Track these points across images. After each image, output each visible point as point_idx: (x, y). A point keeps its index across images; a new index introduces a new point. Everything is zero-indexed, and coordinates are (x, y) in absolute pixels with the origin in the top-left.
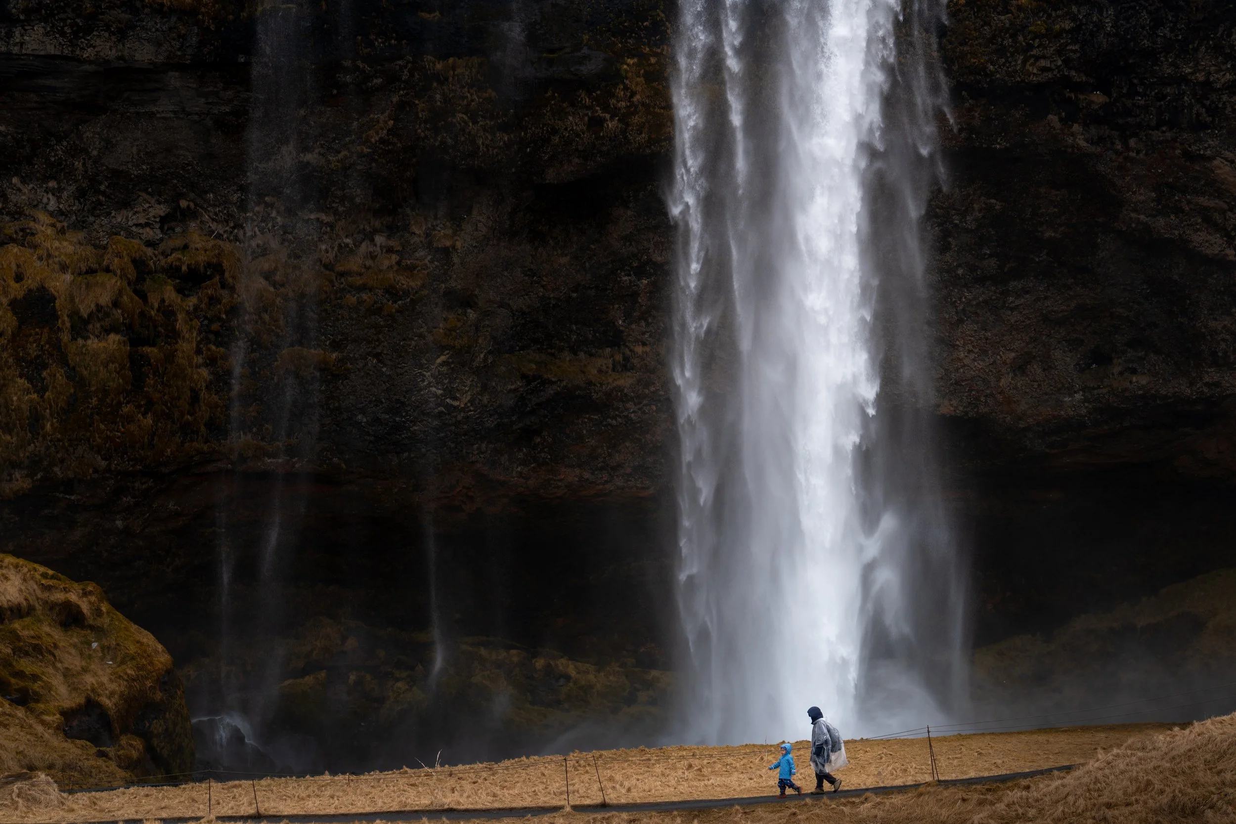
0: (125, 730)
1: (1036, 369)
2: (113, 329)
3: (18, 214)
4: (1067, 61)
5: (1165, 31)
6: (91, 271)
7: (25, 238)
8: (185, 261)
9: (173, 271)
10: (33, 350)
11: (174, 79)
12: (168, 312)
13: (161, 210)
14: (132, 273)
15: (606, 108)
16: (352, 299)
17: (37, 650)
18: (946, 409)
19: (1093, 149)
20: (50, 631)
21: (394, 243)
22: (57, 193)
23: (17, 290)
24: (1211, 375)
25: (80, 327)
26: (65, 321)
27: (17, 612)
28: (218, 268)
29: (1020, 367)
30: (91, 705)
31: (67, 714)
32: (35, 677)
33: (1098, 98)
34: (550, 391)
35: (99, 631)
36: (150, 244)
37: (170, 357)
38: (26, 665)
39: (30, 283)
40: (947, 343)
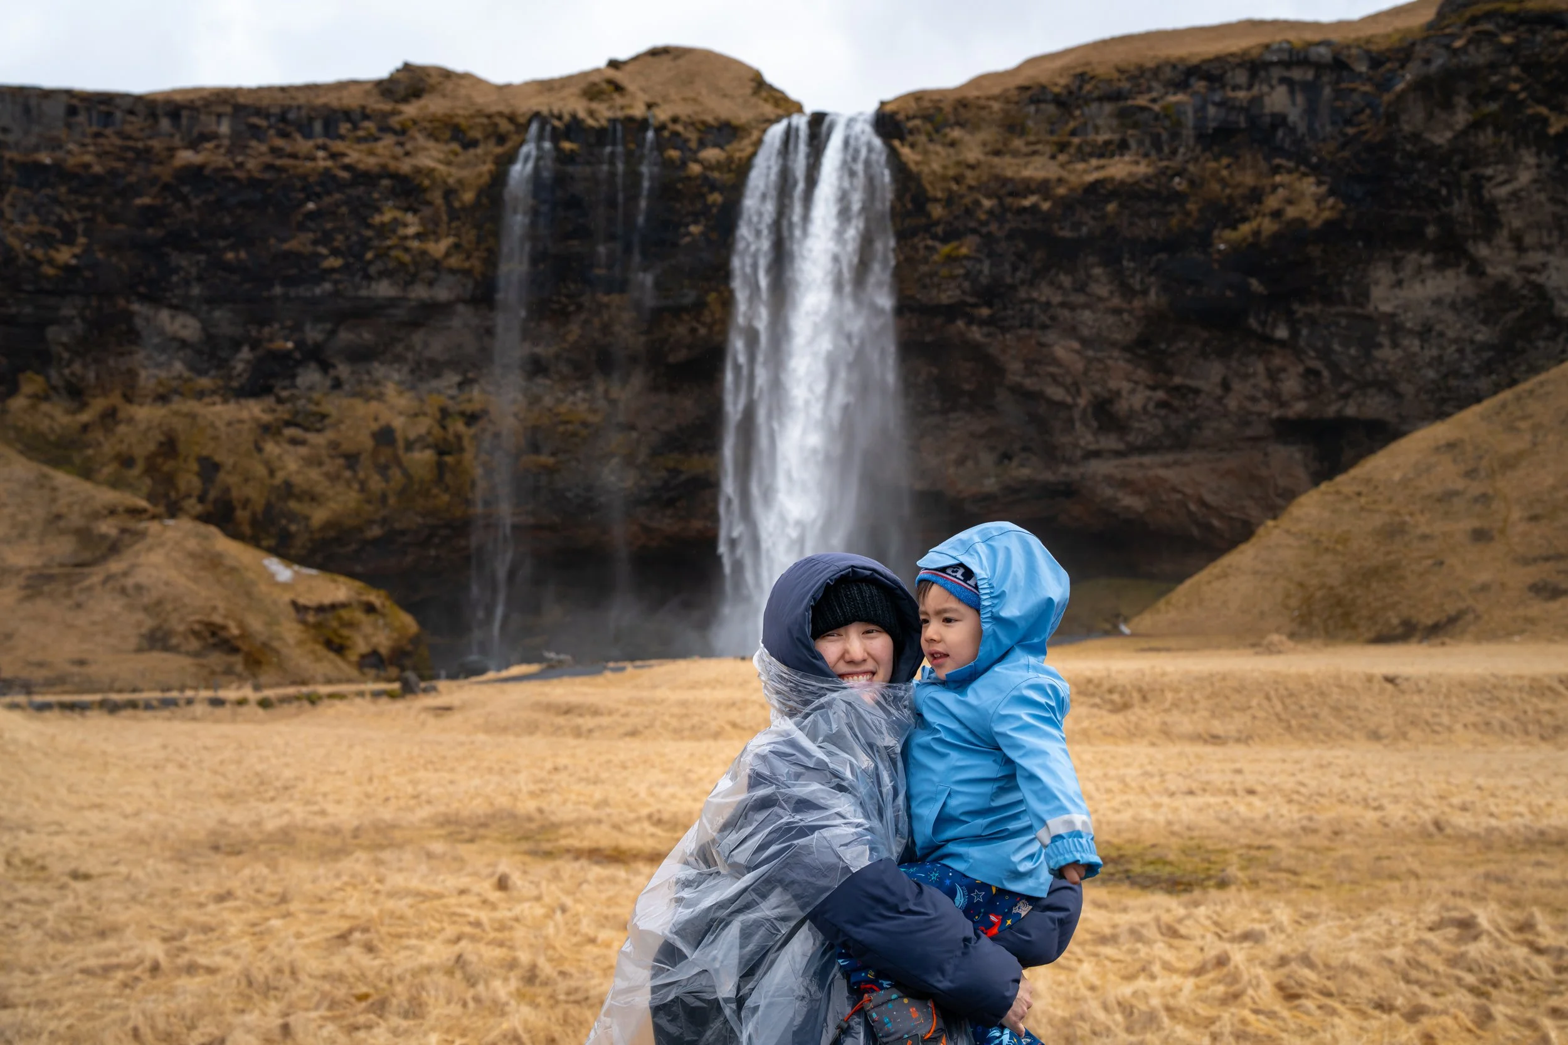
0: (391, 663)
1: (970, 464)
2: (428, 447)
3: (377, 383)
4: (964, 292)
5: (1020, 274)
6: (416, 415)
7: (380, 397)
8: (469, 408)
9: (462, 414)
10: (382, 460)
11: (461, 308)
12: (459, 437)
13: (457, 379)
14: (438, 415)
15: (698, 321)
16: (561, 428)
17: (351, 625)
18: (919, 486)
19: (988, 340)
20: (359, 615)
21: (587, 396)
22: (399, 371)
23: (375, 426)
24: (1064, 469)
25: (409, 446)
26: (401, 444)
27: (344, 605)
28: (485, 412)
29: (961, 462)
30: (375, 653)
31: (363, 657)
32: (348, 638)
33: (985, 312)
34: (683, 477)
35: (383, 615)
36: (452, 398)
37: (459, 462)
38: (345, 632)
39: (383, 422)
40: (915, 448)
